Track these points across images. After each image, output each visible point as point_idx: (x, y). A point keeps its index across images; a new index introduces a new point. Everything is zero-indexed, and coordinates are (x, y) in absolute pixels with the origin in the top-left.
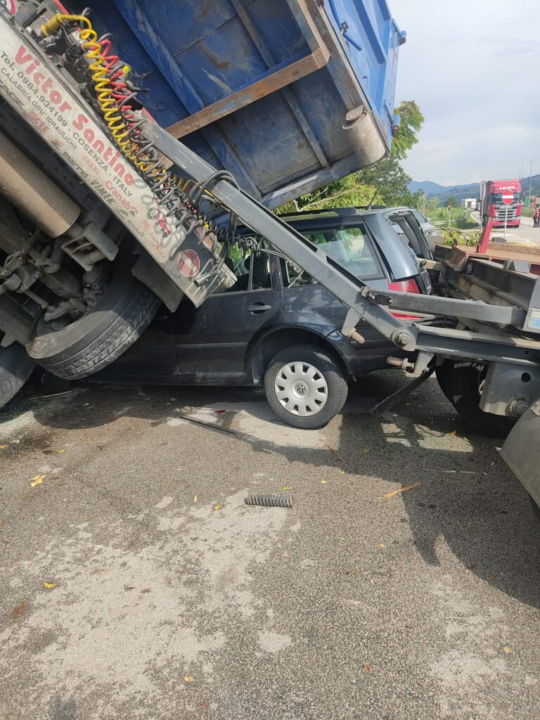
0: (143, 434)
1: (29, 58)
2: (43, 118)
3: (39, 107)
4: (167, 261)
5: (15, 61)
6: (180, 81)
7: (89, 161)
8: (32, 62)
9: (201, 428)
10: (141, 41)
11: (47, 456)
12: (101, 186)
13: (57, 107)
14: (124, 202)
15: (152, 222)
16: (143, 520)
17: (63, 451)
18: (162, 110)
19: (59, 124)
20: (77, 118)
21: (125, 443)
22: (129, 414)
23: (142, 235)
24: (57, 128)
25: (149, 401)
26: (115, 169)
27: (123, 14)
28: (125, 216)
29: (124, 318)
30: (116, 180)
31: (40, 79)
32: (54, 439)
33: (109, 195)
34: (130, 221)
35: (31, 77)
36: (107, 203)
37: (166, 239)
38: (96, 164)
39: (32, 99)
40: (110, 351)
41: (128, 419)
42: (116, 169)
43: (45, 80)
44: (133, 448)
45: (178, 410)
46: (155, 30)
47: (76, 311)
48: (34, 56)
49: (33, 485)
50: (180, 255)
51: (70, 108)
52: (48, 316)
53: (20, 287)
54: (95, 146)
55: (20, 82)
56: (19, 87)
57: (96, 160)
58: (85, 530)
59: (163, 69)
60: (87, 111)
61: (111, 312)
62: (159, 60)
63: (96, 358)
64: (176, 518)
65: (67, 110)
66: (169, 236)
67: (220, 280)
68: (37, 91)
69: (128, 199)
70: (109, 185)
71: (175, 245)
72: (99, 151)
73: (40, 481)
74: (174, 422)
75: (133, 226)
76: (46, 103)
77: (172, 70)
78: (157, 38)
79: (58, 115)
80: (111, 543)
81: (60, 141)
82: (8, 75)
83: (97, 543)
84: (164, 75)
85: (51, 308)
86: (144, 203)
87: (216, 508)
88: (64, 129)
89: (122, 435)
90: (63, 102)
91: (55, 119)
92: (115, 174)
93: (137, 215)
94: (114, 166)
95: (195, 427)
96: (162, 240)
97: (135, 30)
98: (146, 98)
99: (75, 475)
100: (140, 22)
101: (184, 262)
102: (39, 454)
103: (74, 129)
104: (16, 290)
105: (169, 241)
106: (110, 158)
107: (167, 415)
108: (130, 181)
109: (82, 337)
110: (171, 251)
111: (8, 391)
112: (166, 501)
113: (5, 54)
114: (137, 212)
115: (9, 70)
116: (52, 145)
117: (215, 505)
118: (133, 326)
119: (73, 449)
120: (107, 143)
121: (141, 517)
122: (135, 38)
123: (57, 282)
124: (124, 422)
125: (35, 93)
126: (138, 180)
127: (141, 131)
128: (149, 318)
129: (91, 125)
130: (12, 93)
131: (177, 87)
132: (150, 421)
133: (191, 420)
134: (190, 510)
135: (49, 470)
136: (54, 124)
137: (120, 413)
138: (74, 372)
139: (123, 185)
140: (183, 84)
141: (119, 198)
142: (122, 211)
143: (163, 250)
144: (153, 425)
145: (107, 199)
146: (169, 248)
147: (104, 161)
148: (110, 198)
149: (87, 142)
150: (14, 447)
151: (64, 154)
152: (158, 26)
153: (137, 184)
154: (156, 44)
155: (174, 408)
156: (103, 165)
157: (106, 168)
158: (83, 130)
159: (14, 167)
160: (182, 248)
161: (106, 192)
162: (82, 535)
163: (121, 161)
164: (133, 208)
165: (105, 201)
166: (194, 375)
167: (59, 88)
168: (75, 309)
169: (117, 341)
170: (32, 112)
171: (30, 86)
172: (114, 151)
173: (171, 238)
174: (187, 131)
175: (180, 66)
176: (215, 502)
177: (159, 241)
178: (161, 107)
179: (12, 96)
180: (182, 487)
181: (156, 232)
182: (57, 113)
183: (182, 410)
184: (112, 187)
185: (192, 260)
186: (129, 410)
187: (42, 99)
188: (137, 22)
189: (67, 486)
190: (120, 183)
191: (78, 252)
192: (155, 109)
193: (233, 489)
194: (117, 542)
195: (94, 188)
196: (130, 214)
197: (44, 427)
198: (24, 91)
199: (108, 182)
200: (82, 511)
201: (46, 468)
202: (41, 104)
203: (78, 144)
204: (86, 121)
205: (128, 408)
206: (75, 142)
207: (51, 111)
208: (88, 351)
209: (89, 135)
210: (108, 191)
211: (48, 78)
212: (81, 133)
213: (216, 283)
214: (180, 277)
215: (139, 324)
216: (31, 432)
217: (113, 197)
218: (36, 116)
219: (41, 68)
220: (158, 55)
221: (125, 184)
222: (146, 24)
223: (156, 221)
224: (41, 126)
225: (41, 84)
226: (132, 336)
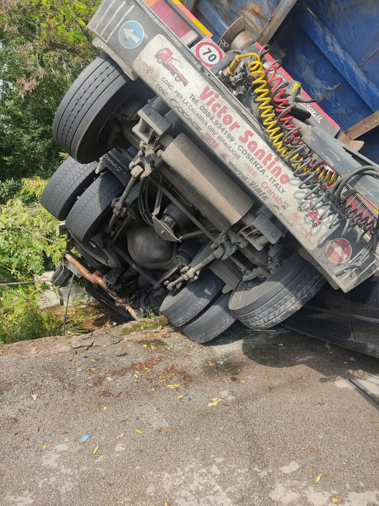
0: (309, 386)
1: (211, 93)
2: (215, 138)
3: (213, 130)
4: (316, 249)
5: (199, 99)
6: (364, 86)
7: (249, 167)
8: (213, 96)
9: (362, 398)
10: (330, 60)
11: (232, 382)
12: (257, 186)
13: (227, 127)
14: (277, 199)
15: (302, 214)
16: (264, 478)
17: (244, 381)
18: (351, 113)
19: (227, 140)
20: (243, 134)
21: (291, 391)
22: (308, 363)
23: (292, 226)
24: (225, 144)
25: (331, 355)
26: (271, 172)
27: (316, 42)
28: (277, 210)
29: (289, 289)
30: (272, 180)
31: (217, 108)
32: (244, 369)
33: (264, 193)
34: (281, 214)
35: (210, 109)
36: (262, 200)
37: (315, 230)
38: (255, 169)
39: (208, 125)
40: (277, 315)
41: (305, 367)
42: (273, 172)
43: (221, 108)
44: (294, 398)
45: (351, 371)
46: (343, 48)
47: (263, 277)
48: (215, 92)
49: (210, 405)
50: (329, 243)
51: (238, 127)
52: (245, 278)
53: (222, 256)
54: (256, 155)
55: (201, 113)
56: (200, 117)
57: (256, 166)
58: (218, 465)
59: (350, 79)
60: (253, 127)
61: (279, 283)
62: (346, 72)
63: (266, 318)
64: (290, 491)
65: (236, 129)
66: (319, 226)
67: (375, 268)
68: (213, 117)
69: (280, 195)
70: (265, 185)
71: (325, 235)
72: (260, 158)
73: (215, 404)
74: (341, 383)
75: (284, 218)
76: (219, 125)
77: (357, 79)
78: (344, 54)
79: (228, 133)
80: (229, 489)
81: (227, 154)
82: (192, 110)
83: (219, 483)
84: (350, 83)
85: (248, 272)
86: (296, 198)
87: (334, 500)
88: (231, 144)
89: (292, 382)
90: (233, 122)
91: (225, 137)
92: (271, 175)
93: (288, 209)
94: (272, 169)
95: (357, 394)
96: (311, 230)
97: (325, 52)
98: (337, 105)
99: (241, 407)
100: (330, 44)
101: (333, 250)
102: (227, 379)
103: (240, 143)
104: (220, 258)
105: (319, 231)
106: (269, 163)
107: (339, 374)
108: (285, 180)
109: (256, 300)
110: (320, 239)
111: (224, 325)
112: (292, 467)
113: (193, 95)
114: (288, 206)
115: (194, 106)
116: (220, 157)
117: (334, 496)
118: (297, 297)
119: (252, 382)
120: (268, 150)
121: (263, 474)
122: (326, 59)
123: (250, 253)
124: (300, 370)
125: (211, 119)
126: (293, 179)
127: (301, 137)
128: (313, 292)
129: (256, 138)
130: (194, 122)
131: (362, 92)
132: (322, 376)
133: (357, 386)
134: (307, 489)
135: (226, 395)
136: (223, 141)
137: (301, 360)
138: (252, 325)
139: (278, 184)
140: (368, 88)
141: (272, 195)
142: (274, 206)
143: (312, 239)
144: (323, 380)
145: (262, 196)
146: (318, 236)
147: (263, 165)
148: (264, 195)
149: (249, 152)
150: (217, 367)
151: (229, 163)
152: (345, 43)
153: (291, 182)
154: (342, 59)
155: (348, 368)
156: (261, 169)
157: (263, 172)
158: (248, 143)
159: (203, 175)
160: (331, 237)
161: (261, 191)
162: (215, 469)
163: (280, 164)
164: (285, 203)
165: (260, 198)
166: (366, 345)
167: (231, 112)
168: (262, 275)
169: (282, 308)
170: (207, 134)
171: (208, 115)
172: (274, 156)
173: (321, 228)
174: (367, 128)
175: (366, 73)
176: (336, 492)
177: (309, 230)
178: (349, 111)
179: (194, 124)
180: (313, 457)
181: (306, 223)
182: (227, 132)
183: (355, 372)
184: (267, 187)
185: (343, 248)
186: (309, 360)
187: (216, 123)
188: (327, 44)
189: (229, 416)
190: (275, 183)
191: (251, 235)
192: (345, 113)
193: (362, 484)
194: (233, 491)
195: (252, 189)
196: (281, 208)
197: (244, 356)
198: (203, 120)
199: (265, 182)
200: (226, 444)
201: (225, 393)
202: (215, 127)
203: (241, 155)
204: (252, 135)
205: (310, 357)
206: (239, 153)
207: (222, 131)
208: (259, 312)
209: (253, 146)
210: (263, 190)
211: (223, 105)
212: (245, 146)
213: (370, 271)
214: (328, 263)
215: (302, 296)
216: (234, 357)
217: (268, 194)
218: (210, 136)
219: (220, 100)
220: (345, 68)
221: (280, 183)
222: (334, 44)
223: (306, 213)
224: (213, 143)
225: (217, 112)
226: (295, 305)
